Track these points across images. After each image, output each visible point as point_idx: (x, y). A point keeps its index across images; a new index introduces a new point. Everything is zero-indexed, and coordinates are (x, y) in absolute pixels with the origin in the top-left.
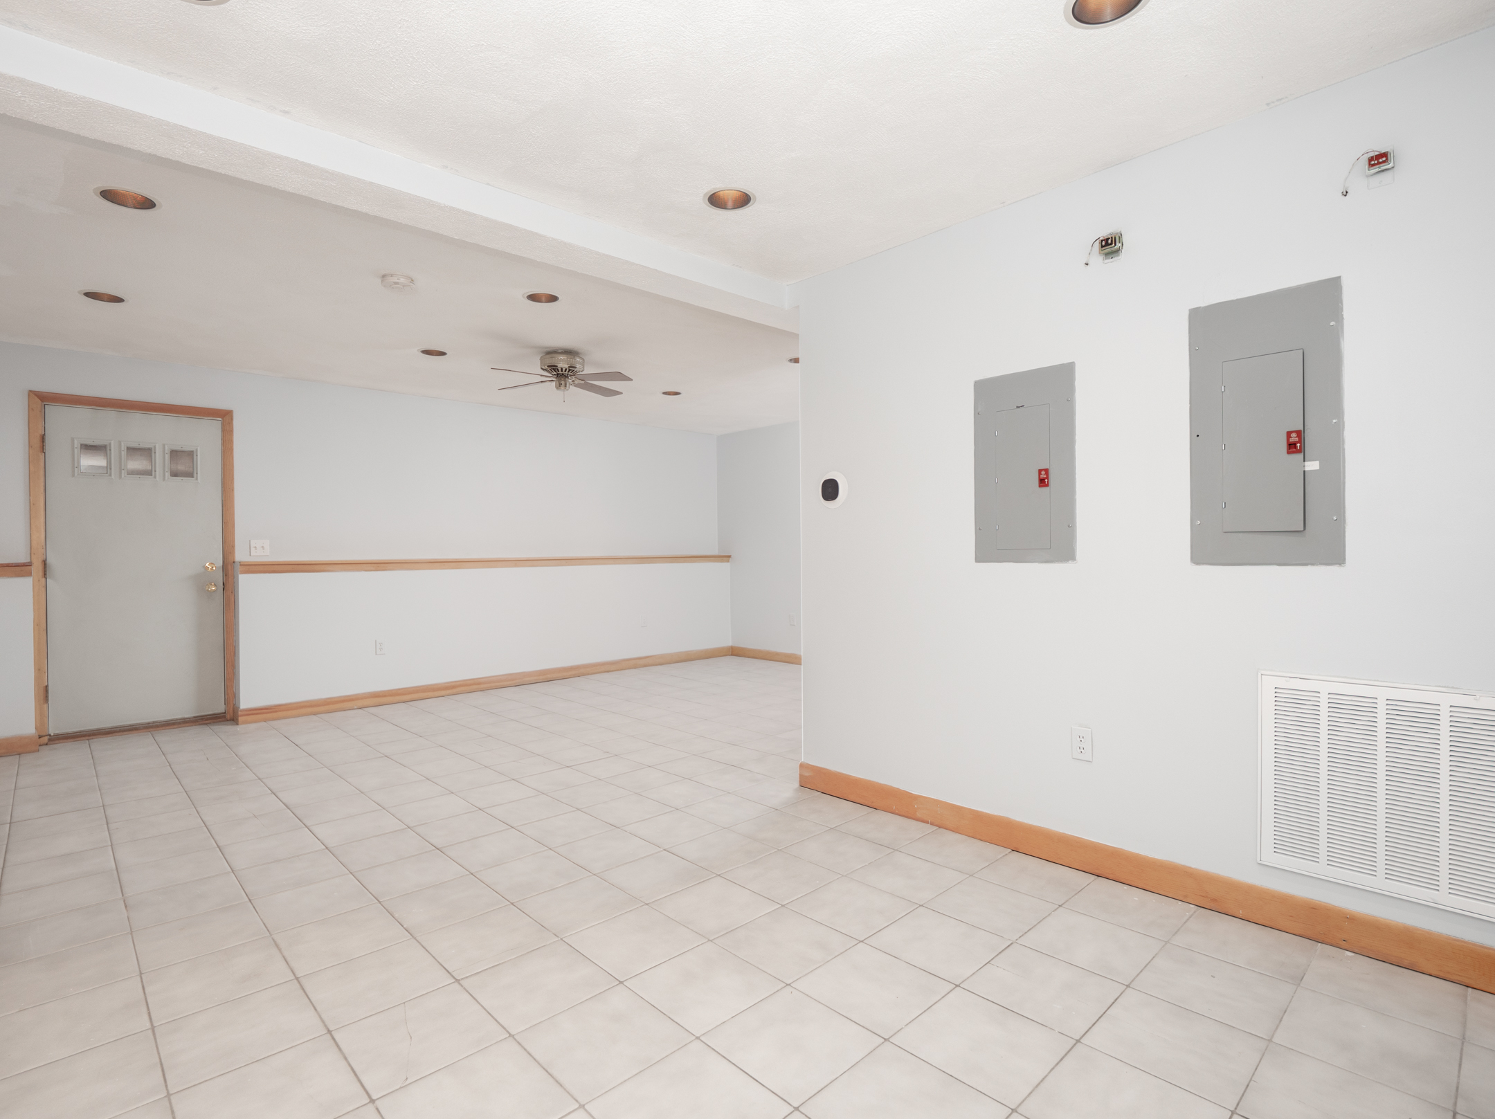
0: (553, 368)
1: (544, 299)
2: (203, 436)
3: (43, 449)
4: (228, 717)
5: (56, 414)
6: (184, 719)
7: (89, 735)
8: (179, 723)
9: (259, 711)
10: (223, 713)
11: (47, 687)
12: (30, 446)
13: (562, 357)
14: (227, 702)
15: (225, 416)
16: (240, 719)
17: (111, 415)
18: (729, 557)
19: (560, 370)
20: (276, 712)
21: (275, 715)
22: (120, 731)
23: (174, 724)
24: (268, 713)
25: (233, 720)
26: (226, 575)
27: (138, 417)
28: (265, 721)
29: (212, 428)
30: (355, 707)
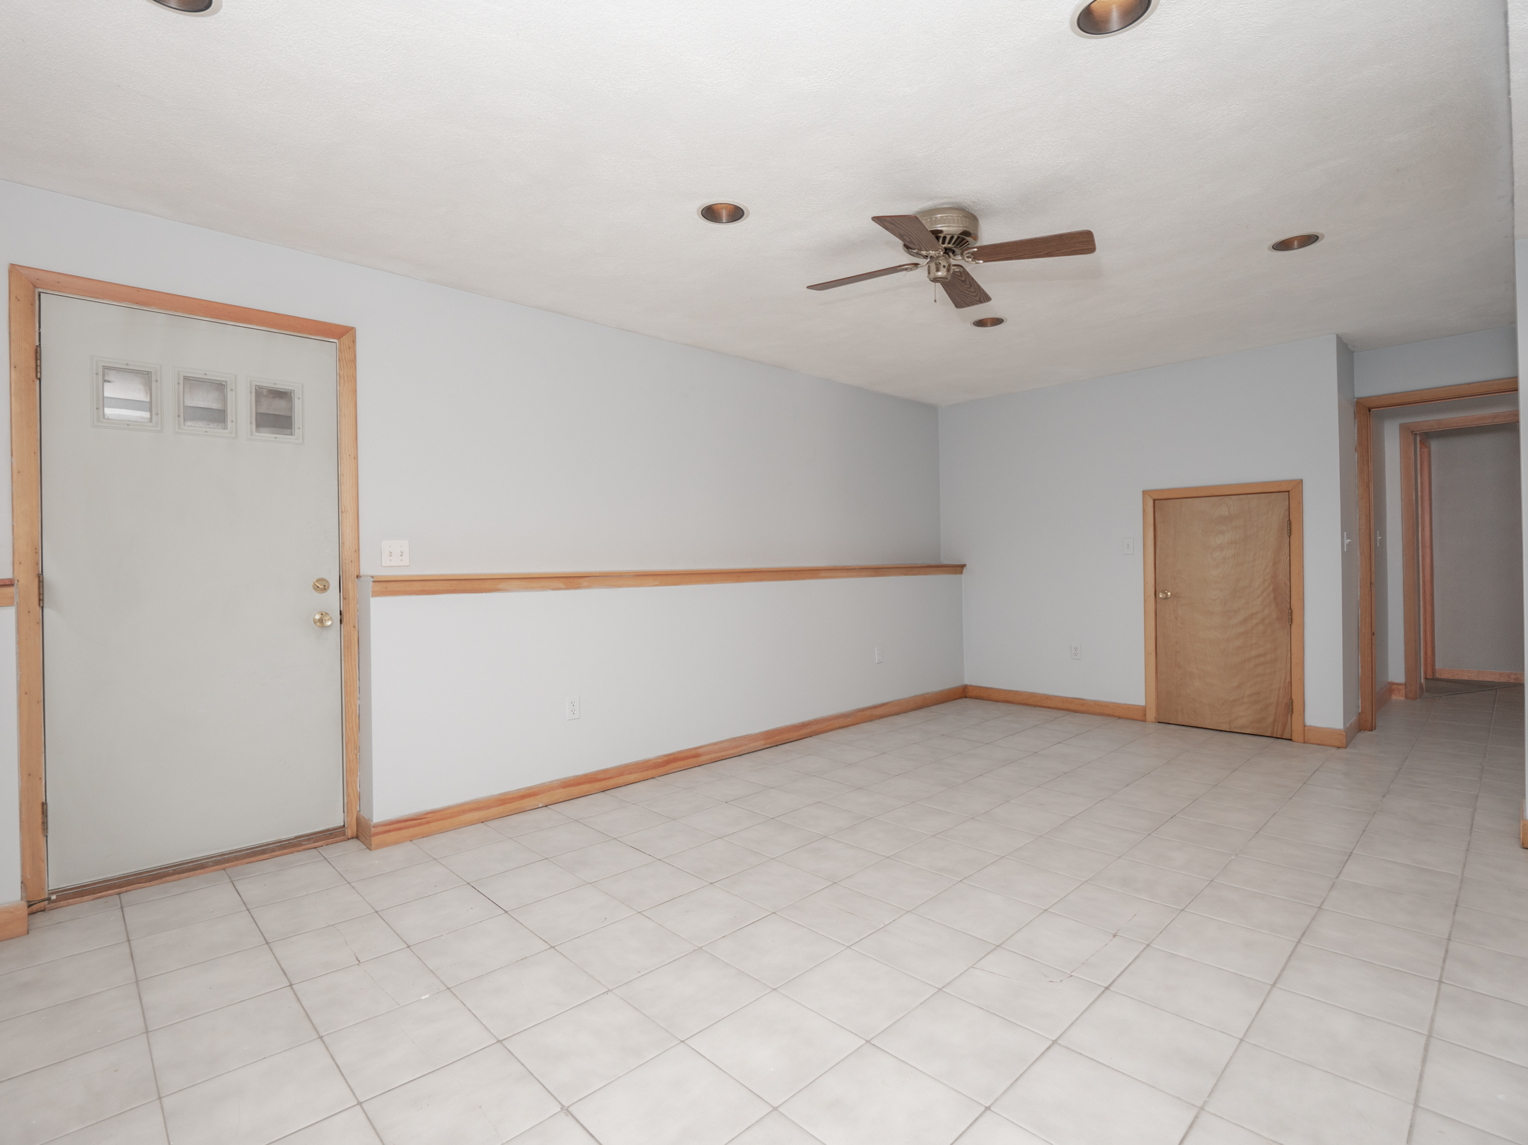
2: (304, 366)
3: (37, 372)
4: (349, 833)
6: (280, 843)
7: (120, 886)
8: (272, 850)
9: (403, 825)
10: (340, 827)
11: (44, 805)
12: (13, 366)
14: (347, 808)
15: (341, 335)
16: (374, 838)
17: (158, 321)
18: (963, 566)
20: (428, 823)
21: (425, 828)
22: (175, 873)
23: (263, 852)
24: (417, 826)
25: (357, 837)
26: (345, 599)
27: (204, 328)
28: (411, 839)
29: (323, 352)
30: (541, 805)
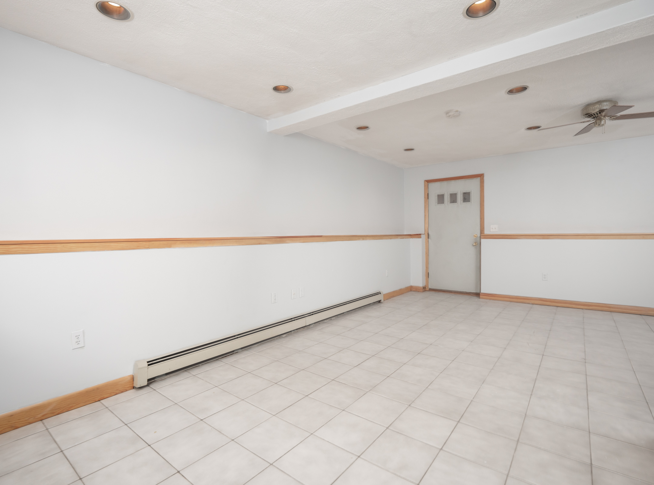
0: (589, 115)
1: (514, 91)
2: (472, 186)
3: (428, 198)
4: (477, 294)
5: (431, 185)
6: (466, 292)
8: (465, 293)
9: (488, 295)
10: (475, 293)
11: (428, 273)
12: (425, 198)
13: (605, 104)
14: (477, 289)
15: (481, 176)
16: (481, 296)
17: (445, 183)
19: (596, 114)
20: (494, 297)
22: (447, 292)
23: (463, 293)
24: (491, 296)
25: (479, 296)
26: (480, 239)
27: (453, 183)
28: (490, 299)
30: (531, 303)
